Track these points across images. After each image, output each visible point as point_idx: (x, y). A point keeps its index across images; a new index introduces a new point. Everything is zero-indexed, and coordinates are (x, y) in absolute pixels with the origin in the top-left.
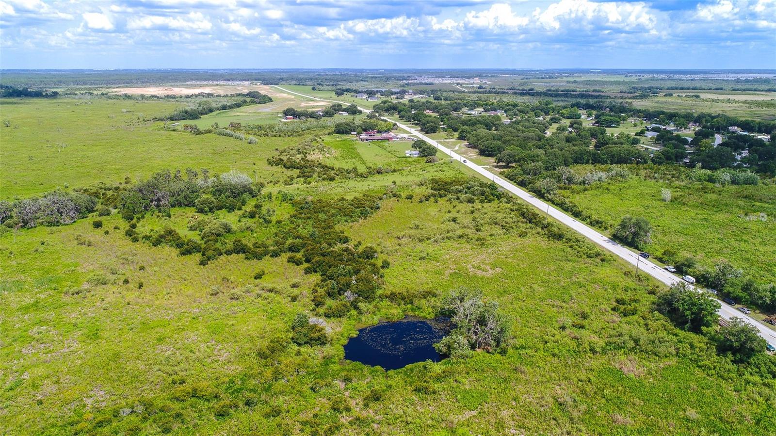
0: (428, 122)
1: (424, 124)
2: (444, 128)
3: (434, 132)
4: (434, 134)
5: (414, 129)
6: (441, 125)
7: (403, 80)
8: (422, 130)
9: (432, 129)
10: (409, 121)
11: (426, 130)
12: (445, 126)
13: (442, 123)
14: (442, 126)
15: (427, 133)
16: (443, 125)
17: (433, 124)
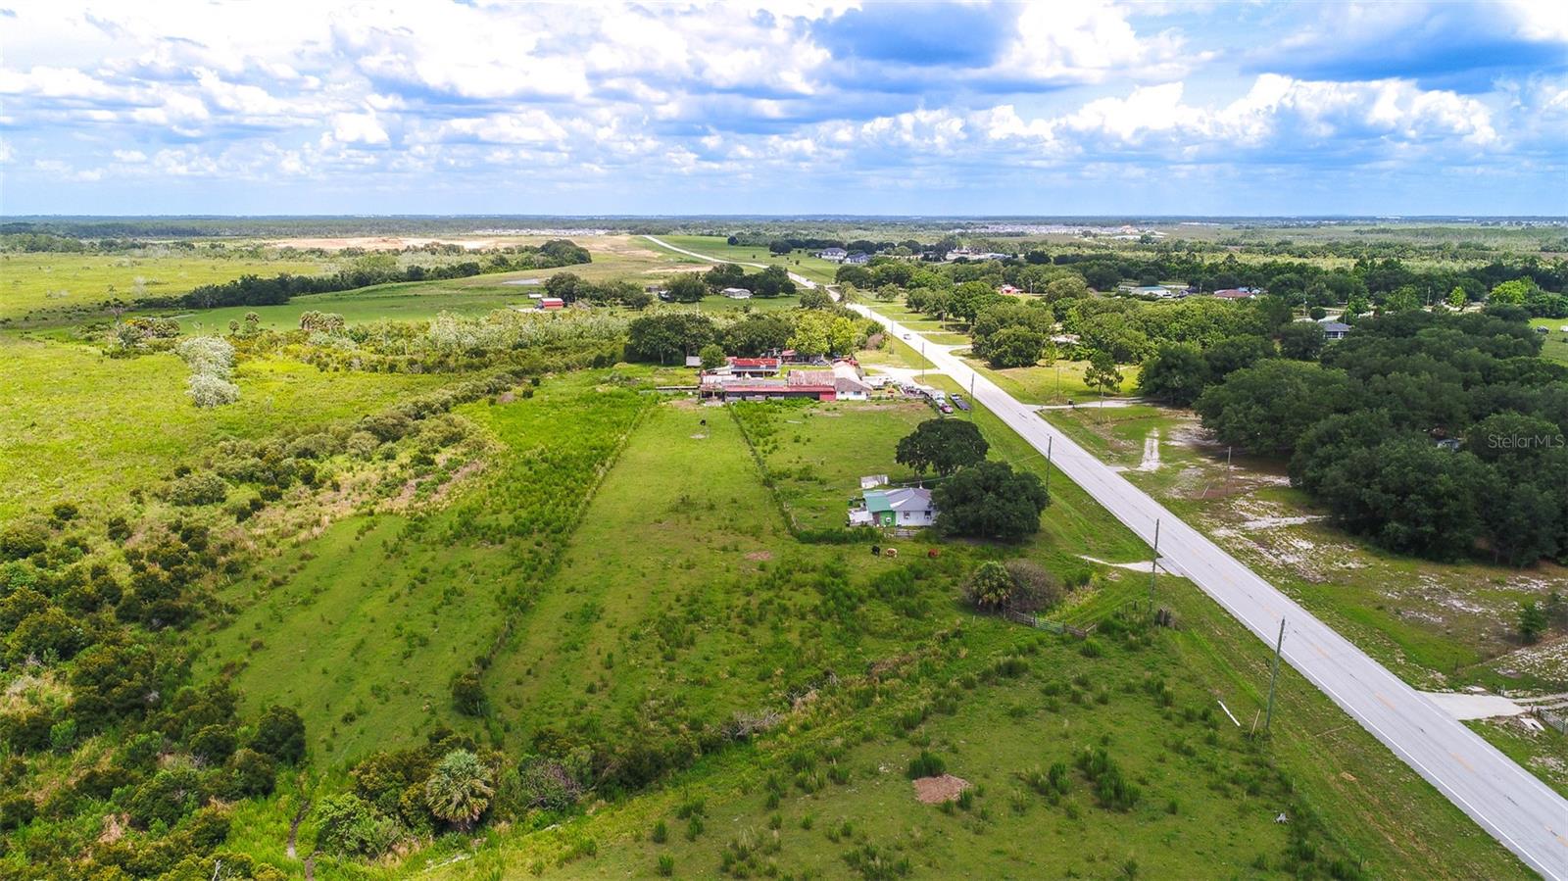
0: (1002, 322)
1: (986, 331)
2: (1068, 346)
3: (1028, 362)
4: (1028, 371)
5: (948, 348)
6: (1053, 333)
7: (955, 228)
8: (977, 353)
9: (1018, 352)
10: (939, 317)
11: (993, 353)
12: (1073, 339)
13: (1058, 326)
14: (1062, 339)
15: (997, 364)
16: (1062, 332)
17: (1023, 330)
